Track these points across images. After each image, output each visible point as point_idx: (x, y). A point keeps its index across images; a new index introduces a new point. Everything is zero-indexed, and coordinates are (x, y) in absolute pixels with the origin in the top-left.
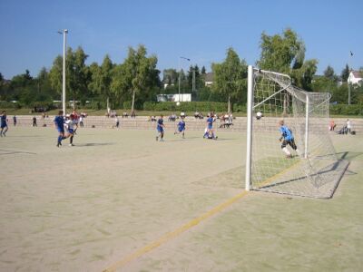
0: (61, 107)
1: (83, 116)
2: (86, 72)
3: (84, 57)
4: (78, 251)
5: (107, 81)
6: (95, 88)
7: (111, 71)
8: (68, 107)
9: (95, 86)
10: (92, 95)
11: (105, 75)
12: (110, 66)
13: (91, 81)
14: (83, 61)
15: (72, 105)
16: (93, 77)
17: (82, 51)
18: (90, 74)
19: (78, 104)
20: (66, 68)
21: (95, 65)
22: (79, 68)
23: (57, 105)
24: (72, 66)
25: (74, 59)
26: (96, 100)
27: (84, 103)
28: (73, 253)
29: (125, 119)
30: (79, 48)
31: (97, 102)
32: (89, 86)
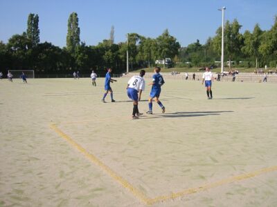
0: (220, 66)
2: (240, 38)
3: (238, 27)
5: (257, 45)
6: (247, 50)
7: (260, 37)
8: (226, 66)
10: (246, 56)
11: (255, 40)
12: (259, 32)
13: (244, 45)
14: (238, 31)
15: (229, 65)
16: (245, 42)
17: (236, 22)
18: (243, 39)
19: (233, 63)
20: (224, 36)
21: (247, 33)
22: (234, 35)
23: (217, 65)
24: (230, 35)
25: (230, 29)
26: (248, 60)
27: (238, 63)
29: (270, 75)
30: (235, 20)
31: (247, 62)
32: (242, 49)
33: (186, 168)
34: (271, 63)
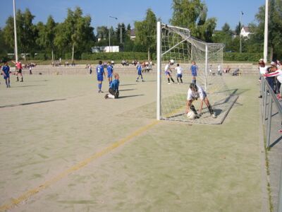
0: (14, 58)
1: (33, 66)
2: (34, 30)
3: (31, 17)
4: (21, 172)
5: (51, 37)
6: (41, 43)
7: (54, 28)
8: (20, 59)
9: (41, 41)
10: (40, 49)
11: (50, 32)
12: (53, 24)
13: (38, 37)
14: (31, 21)
15: (24, 57)
16: (40, 34)
17: (29, 12)
18: (37, 31)
19: (28, 56)
20: (17, 27)
21: (41, 24)
22: (27, 26)
23: (11, 57)
24: (22, 25)
25: (23, 19)
26: (43, 52)
27: (33, 56)
28: (17, 174)
29: (67, 67)
30: (28, 10)
31: (43, 54)
32: (36, 41)
33: (17, 170)
34: (66, 55)
